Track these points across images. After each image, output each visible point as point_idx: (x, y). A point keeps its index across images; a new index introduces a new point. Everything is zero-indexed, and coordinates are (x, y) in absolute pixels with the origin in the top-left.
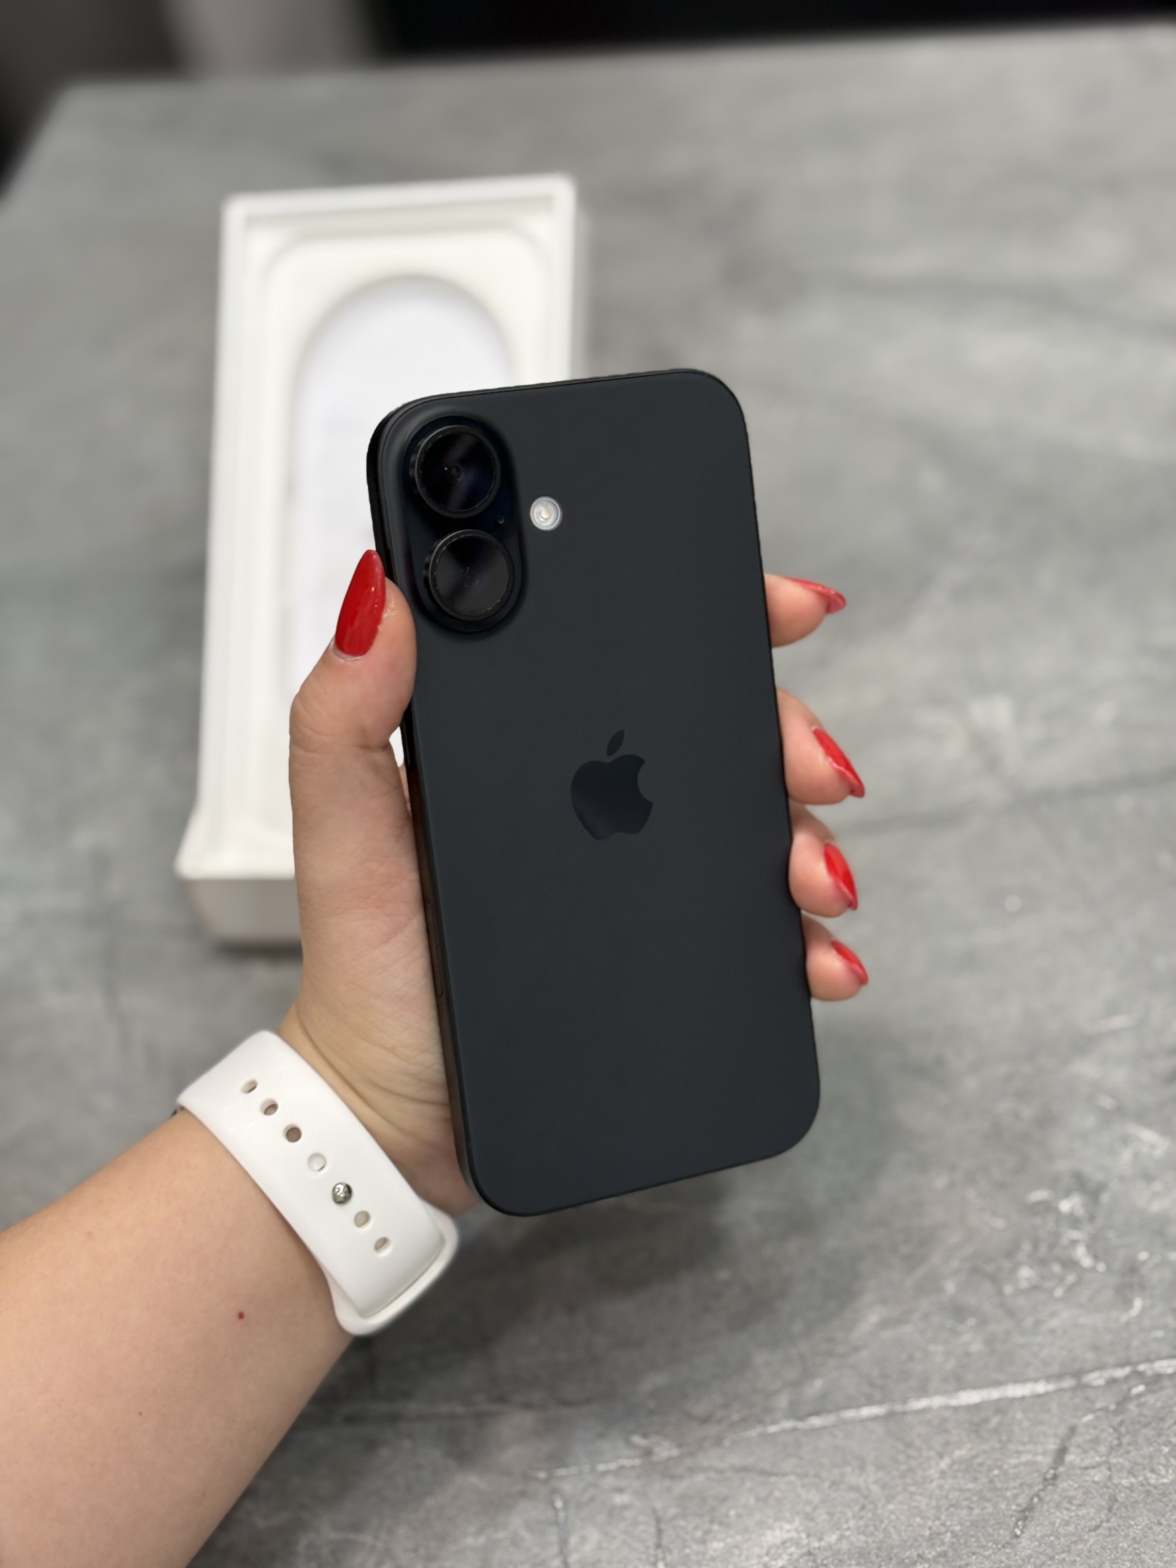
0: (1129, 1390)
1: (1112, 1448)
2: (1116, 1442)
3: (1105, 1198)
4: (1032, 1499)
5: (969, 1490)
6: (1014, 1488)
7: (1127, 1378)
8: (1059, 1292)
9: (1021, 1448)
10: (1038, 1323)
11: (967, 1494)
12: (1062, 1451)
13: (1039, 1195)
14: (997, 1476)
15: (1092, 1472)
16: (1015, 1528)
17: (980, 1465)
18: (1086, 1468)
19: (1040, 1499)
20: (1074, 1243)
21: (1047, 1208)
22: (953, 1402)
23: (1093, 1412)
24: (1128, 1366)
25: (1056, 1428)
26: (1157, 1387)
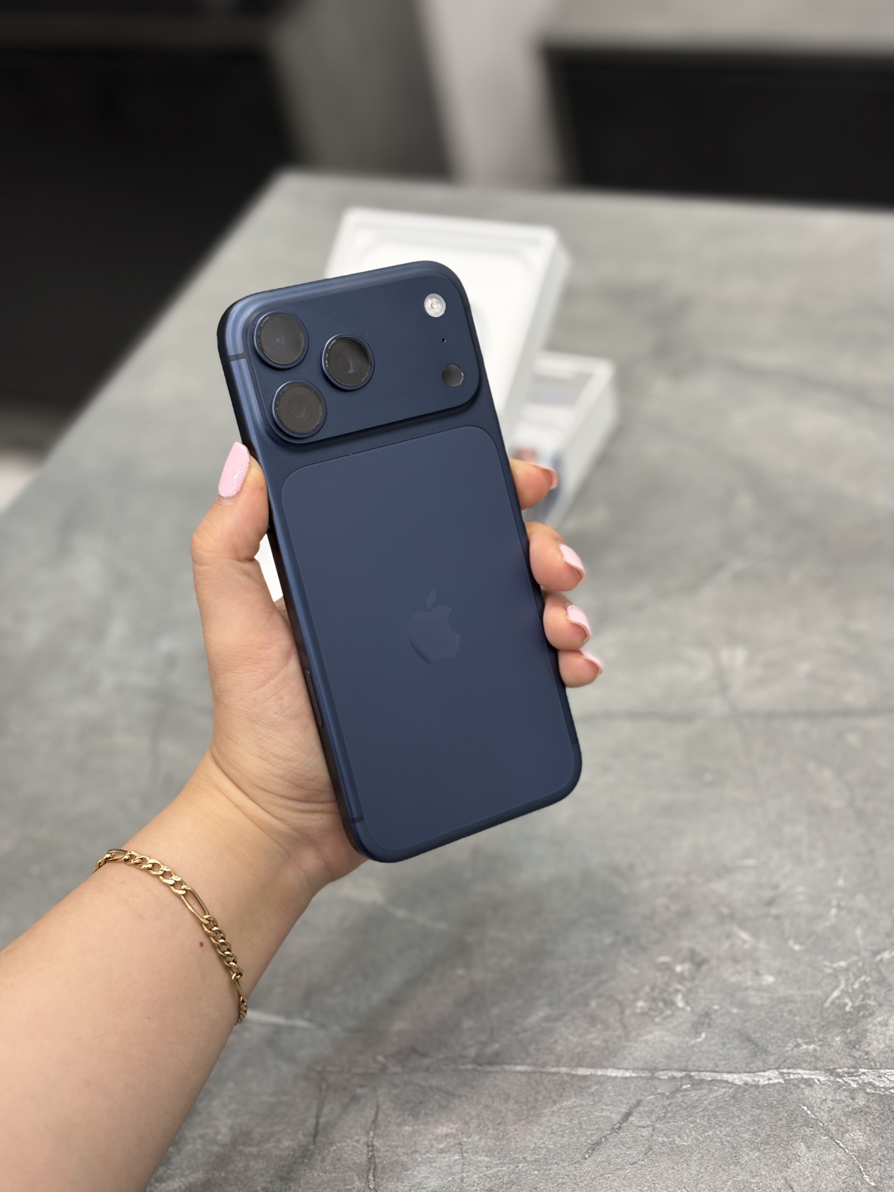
0: (681, 1086)
1: (659, 1118)
2: (662, 1115)
3: (705, 968)
4: (601, 1139)
5: (565, 1126)
6: (593, 1130)
7: (682, 1078)
8: (657, 1020)
9: (604, 1107)
10: (638, 1035)
11: (564, 1128)
12: (628, 1115)
13: (664, 959)
14: (585, 1120)
15: (642, 1130)
16: (586, 1154)
17: (577, 1112)
18: (640, 1127)
19: (606, 1139)
20: (677, 991)
21: (668, 968)
22: (574, 1072)
23: (655, 1095)
24: (685, 1070)
25: (630, 1099)
26: (699, 1087)
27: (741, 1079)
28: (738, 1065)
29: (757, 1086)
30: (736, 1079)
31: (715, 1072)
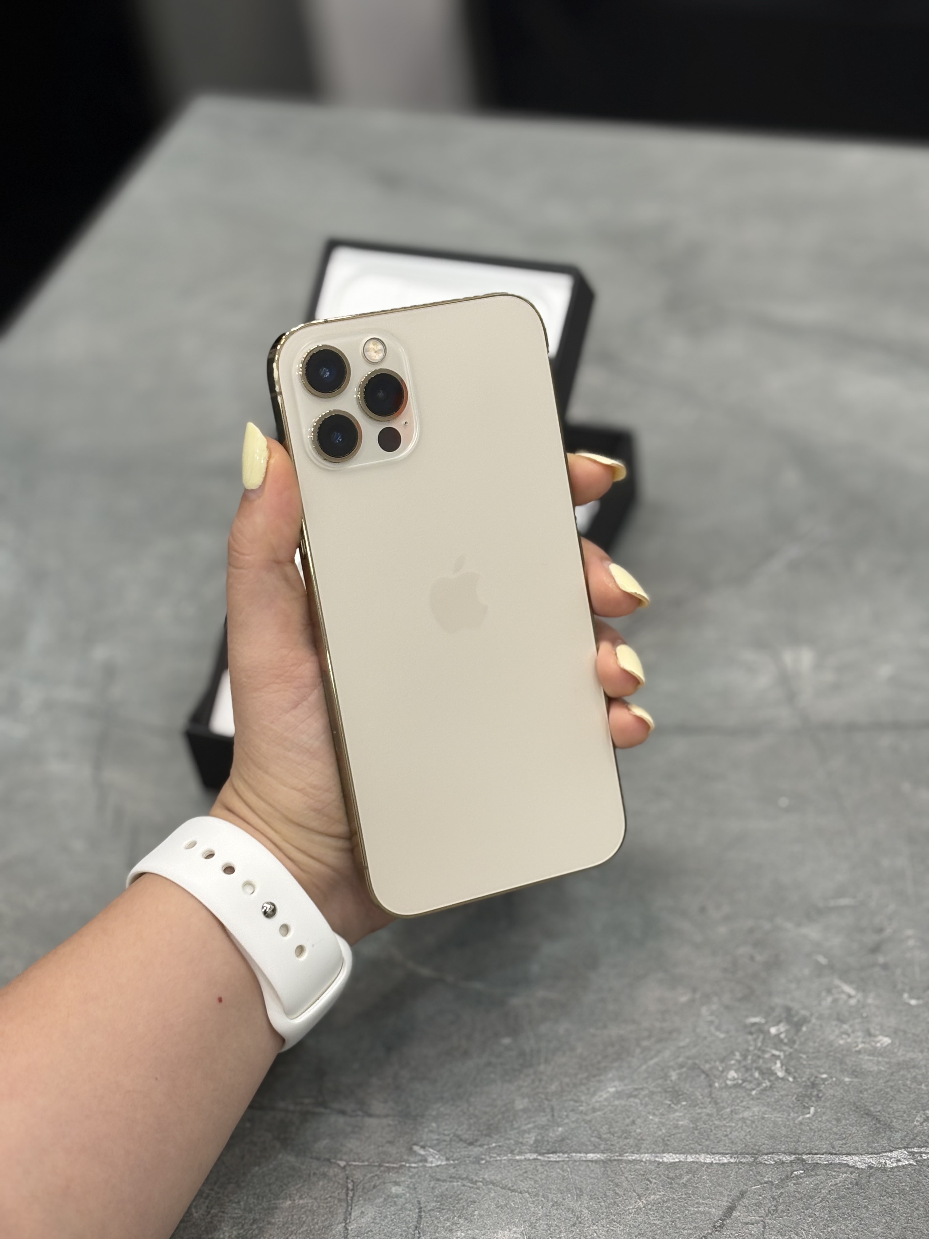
0: (792, 1173)
1: (769, 1212)
2: (773, 1208)
3: (805, 1029)
5: (655, 1225)
6: (690, 1229)
7: (791, 1162)
8: (754, 1092)
9: (701, 1201)
10: (734, 1112)
12: (731, 1209)
13: (755, 1020)
15: (750, 1227)
18: (747, 1223)
20: (774, 1058)
21: (761, 1030)
23: (761, 1184)
24: (794, 1154)
25: (731, 1191)
26: (813, 1173)
27: (864, 1162)
28: (859, 1145)
29: (883, 1169)
30: (857, 1161)
31: (831, 1154)
